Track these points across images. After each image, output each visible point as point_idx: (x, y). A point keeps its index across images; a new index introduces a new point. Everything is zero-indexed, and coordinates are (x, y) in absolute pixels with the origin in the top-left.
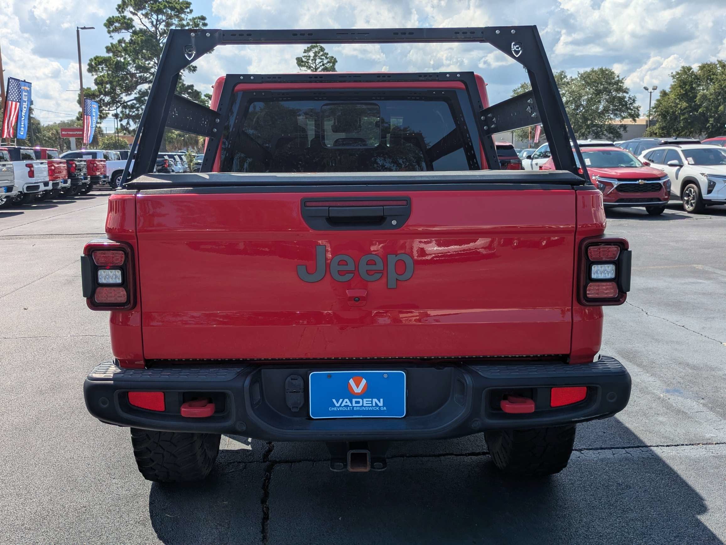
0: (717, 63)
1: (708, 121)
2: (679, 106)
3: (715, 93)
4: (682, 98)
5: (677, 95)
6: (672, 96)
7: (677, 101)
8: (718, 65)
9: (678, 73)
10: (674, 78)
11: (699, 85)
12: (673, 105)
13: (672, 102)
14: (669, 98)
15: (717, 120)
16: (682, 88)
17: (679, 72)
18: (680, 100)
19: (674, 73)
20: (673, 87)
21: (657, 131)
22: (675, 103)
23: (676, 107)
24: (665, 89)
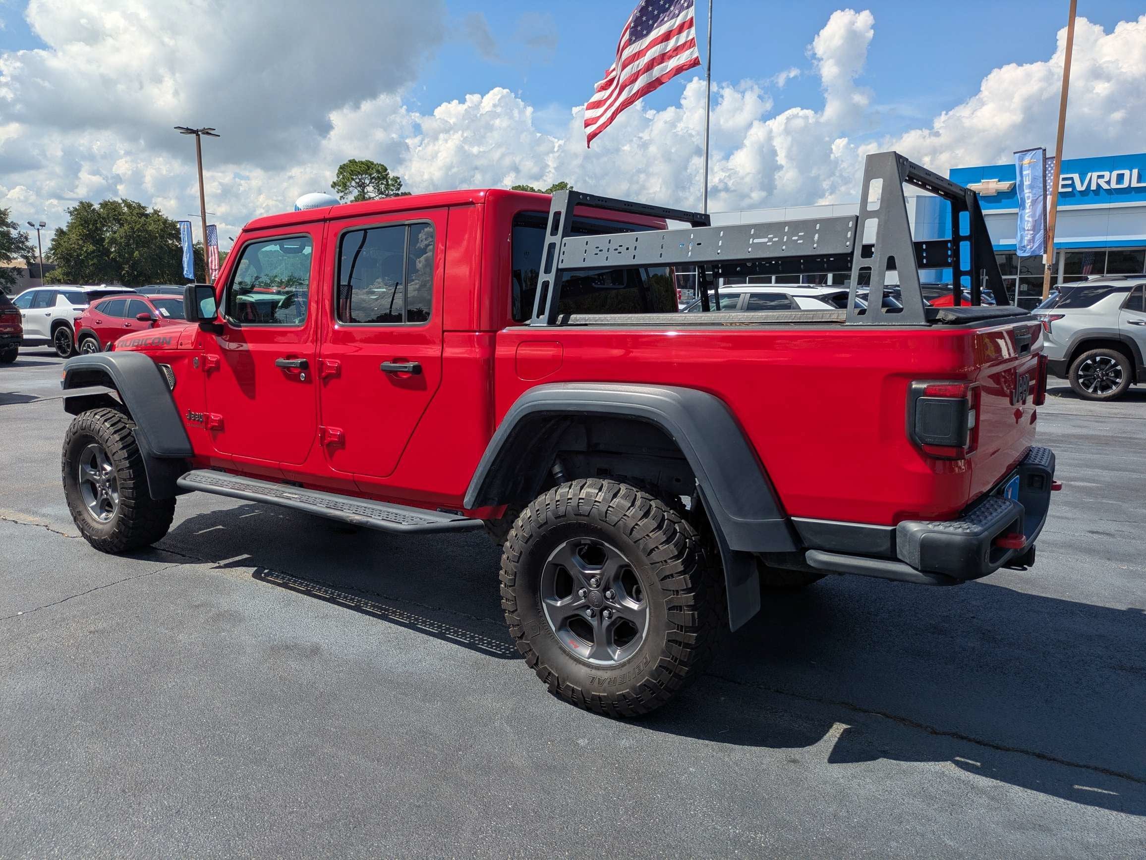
0: (120, 201)
1: (123, 269)
2: (85, 249)
3: (126, 236)
4: (86, 239)
5: (80, 235)
6: (74, 237)
7: (81, 242)
8: (123, 205)
9: (76, 210)
10: (71, 215)
11: (104, 226)
12: (76, 247)
13: (75, 243)
14: (69, 239)
15: (133, 267)
16: (85, 227)
17: (78, 208)
18: (84, 242)
19: (72, 209)
20: (71, 226)
21: (61, 277)
22: (78, 244)
23: (81, 249)
24: (62, 228)
